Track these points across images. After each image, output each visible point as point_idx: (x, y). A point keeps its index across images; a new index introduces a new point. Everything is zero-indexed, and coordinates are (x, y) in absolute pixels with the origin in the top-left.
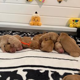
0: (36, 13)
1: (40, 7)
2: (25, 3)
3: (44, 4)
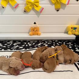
2: (23, 13)
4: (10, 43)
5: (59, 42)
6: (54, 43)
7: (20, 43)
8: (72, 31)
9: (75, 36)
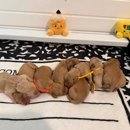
4: (15, 46)
5: (99, 50)
6: (90, 51)
7: (31, 46)
8: (124, 31)
9: (128, 42)
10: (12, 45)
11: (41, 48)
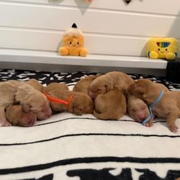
0: (74, 26)
1: (83, 13)
2: (47, 3)
3: (91, 6)
4: (9, 74)
7: (34, 74)
8: (159, 50)
10: (6, 73)
11: (48, 75)
